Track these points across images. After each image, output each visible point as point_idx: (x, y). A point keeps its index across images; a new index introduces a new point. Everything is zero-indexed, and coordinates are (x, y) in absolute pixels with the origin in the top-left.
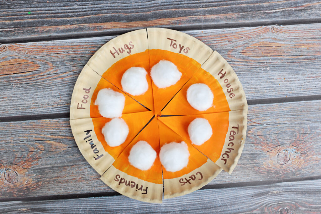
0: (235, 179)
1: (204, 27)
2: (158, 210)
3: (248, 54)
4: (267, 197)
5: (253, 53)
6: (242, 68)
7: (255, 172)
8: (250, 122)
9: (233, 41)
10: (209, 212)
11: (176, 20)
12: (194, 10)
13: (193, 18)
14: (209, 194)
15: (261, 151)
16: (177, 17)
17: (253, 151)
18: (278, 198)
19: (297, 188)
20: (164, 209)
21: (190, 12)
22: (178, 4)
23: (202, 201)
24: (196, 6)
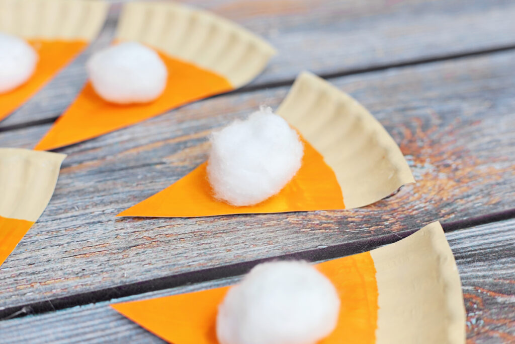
0: (225, 256)
7: (294, 230)
19: (463, 248)
23: (103, 336)
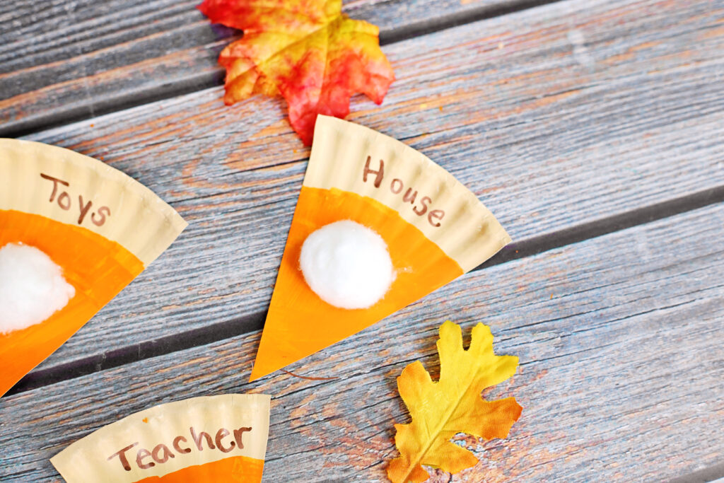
1: (96, 108)
3: (250, 162)
5: (266, 158)
6: (236, 211)
8: (292, 379)
9: (196, 132)
11: (9, 105)
12: (59, 65)
13: (57, 92)
15: (346, 471)
16: (10, 97)
17: (319, 476)
21: (45, 74)
22: (9, 59)
24: (64, 53)
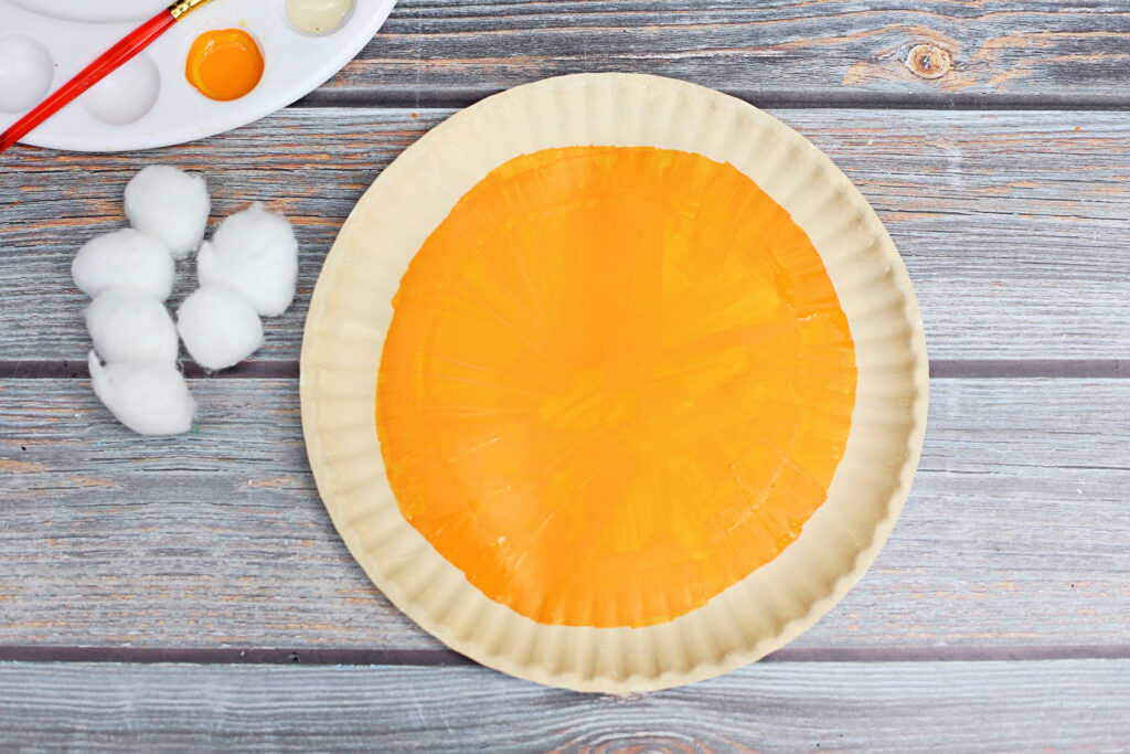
1: (423, 97)
2: (202, 726)
4: (594, 712)
10: (382, 746)
13: (386, 67)
14: (387, 683)
18: (635, 719)
20: (222, 721)
23: (357, 706)
